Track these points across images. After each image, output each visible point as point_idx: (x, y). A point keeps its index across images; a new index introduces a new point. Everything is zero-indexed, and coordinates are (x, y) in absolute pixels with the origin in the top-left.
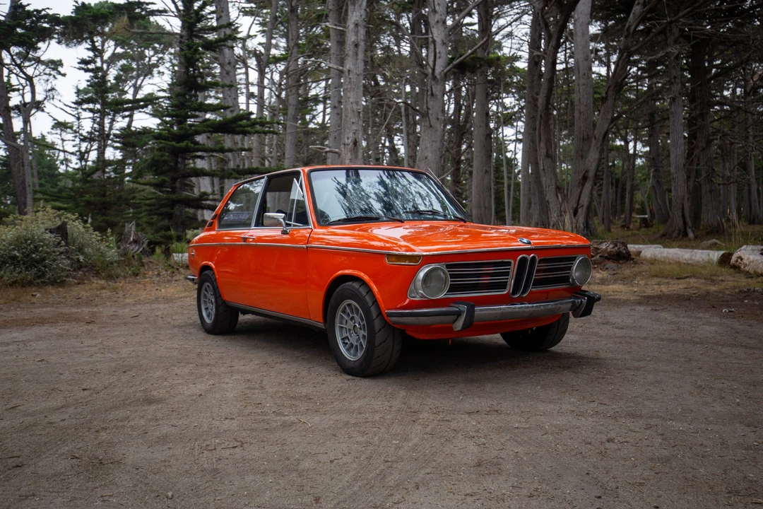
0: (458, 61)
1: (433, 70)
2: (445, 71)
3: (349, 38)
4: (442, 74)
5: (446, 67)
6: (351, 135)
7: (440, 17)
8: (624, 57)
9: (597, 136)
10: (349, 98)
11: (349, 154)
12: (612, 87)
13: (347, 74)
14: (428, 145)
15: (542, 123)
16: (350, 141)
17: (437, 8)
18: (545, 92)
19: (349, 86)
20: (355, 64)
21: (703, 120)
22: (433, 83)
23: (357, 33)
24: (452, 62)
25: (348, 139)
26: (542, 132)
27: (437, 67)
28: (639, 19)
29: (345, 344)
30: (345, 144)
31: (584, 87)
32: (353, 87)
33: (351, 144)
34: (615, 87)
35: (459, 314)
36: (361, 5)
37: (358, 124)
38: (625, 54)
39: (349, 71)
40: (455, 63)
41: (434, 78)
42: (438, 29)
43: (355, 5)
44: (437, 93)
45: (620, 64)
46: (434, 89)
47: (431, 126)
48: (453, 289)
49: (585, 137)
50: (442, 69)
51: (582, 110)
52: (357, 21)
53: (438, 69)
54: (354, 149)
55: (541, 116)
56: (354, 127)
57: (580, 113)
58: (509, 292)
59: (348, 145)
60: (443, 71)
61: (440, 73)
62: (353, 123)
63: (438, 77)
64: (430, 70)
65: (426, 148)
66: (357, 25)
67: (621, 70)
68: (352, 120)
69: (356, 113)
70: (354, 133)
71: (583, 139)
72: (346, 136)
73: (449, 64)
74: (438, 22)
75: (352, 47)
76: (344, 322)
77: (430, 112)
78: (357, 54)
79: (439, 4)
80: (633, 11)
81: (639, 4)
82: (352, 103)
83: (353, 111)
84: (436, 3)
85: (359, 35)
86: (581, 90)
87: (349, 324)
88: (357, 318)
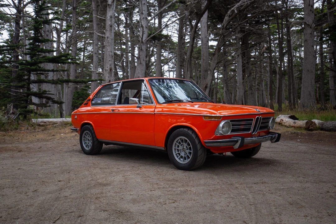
0: (153, 35)
1: (142, 39)
2: (147, 39)
3: (107, 23)
4: (146, 41)
5: (147, 38)
6: (109, 66)
7: (145, 16)
8: (222, 37)
9: (211, 70)
10: (108, 49)
11: (108, 74)
12: (217, 50)
13: (107, 39)
14: (140, 72)
15: (189, 63)
16: (108, 68)
17: (143, 12)
18: (190, 50)
19: (108, 44)
20: (110, 34)
21: (248, 65)
22: (142, 44)
23: (111, 21)
24: (150, 36)
25: (107, 67)
26: (189, 67)
27: (143, 38)
28: (228, 22)
29: (178, 156)
30: (106, 70)
31: (205, 49)
32: (110, 44)
33: (109, 70)
34: (218, 49)
35: (237, 141)
36: (113, 9)
37: (112, 61)
38: (222, 36)
39: (108, 37)
40: (151, 36)
41: (142, 42)
42: (144, 21)
43: (110, 8)
44: (144, 49)
45: (220, 40)
46: (142, 47)
47: (141, 63)
48: (233, 131)
49: (206, 70)
50: (145, 38)
51: (204, 59)
52: (111, 15)
53: (144, 39)
54: (110, 72)
55: (188, 61)
56: (110, 63)
57: (204, 60)
58: (251, 132)
59: (107, 70)
60: (146, 39)
61: (145, 40)
62: (110, 60)
63: (144, 42)
64: (140, 39)
65: (139, 73)
66: (111, 17)
67: (220, 43)
68: (109, 59)
69: (111, 56)
70: (110, 65)
71: (205, 71)
72: (106, 66)
73: (148, 37)
74: (144, 18)
75: (109, 27)
76: (177, 146)
77: (141, 57)
78: (111, 30)
79: (144, 10)
80: (225, 19)
81: (227, 16)
82: (109, 52)
83: (110, 55)
84: (143, 10)
85: (112, 22)
86: (204, 50)
87: (181, 148)
88: (185, 145)
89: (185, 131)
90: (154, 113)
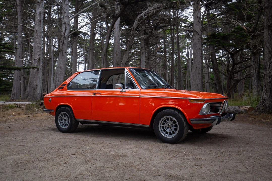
0: (74, 32)
1: (64, 34)
2: (69, 35)
3: (37, 18)
4: (68, 36)
5: (69, 34)
6: (37, 56)
7: (67, 15)
8: (132, 37)
9: (123, 63)
10: (37, 41)
11: (36, 63)
12: (128, 47)
13: (36, 32)
14: (62, 62)
15: (105, 57)
16: (37, 58)
17: (66, 11)
18: (106, 46)
19: (37, 37)
20: (39, 28)
22: (64, 39)
23: (40, 16)
24: (71, 32)
25: (36, 57)
26: (105, 61)
27: (66, 33)
28: (137, 25)
29: (163, 132)
30: (34, 59)
31: (118, 46)
32: (39, 37)
33: (37, 59)
34: (129, 47)
35: (215, 119)
36: (42, 6)
37: (40, 52)
38: (133, 36)
39: (37, 31)
40: (73, 32)
41: (65, 37)
42: (66, 19)
43: (39, 5)
44: (66, 43)
45: (131, 39)
46: (64, 41)
47: (63, 55)
48: (211, 111)
49: (118, 63)
50: (67, 34)
51: (117, 54)
52: (40, 11)
53: (66, 34)
54: (39, 62)
55: (104, 55)
56: (39, 53)
57: (116, 55)
59: (36, 60)
60: (68, 35)
61: (67, 36)
62: (38, 51)
63: (66, 37)
64: (63, 34)
66: (40, 13)
67: (131, 42)
68: (38, 50)
69: (39, 47)
70: (39, 55)
71: (118, 64)
72: (35, 56)
73: (70, 33)
74: (66, 16)
75: (38, 22)
76: (162, 124)
77: (63, 50)
78: (40, 25)
79: (66, 10)
80: (135, 23)
81: (137, 20)
82: (38, 43)
83: (38, 47)
84: (66, 9)
85: (41, 17)
86: (117, 47)
87: (166, 125)
88: (171, 123)
89: (172, 111)
90: (140, 97)
